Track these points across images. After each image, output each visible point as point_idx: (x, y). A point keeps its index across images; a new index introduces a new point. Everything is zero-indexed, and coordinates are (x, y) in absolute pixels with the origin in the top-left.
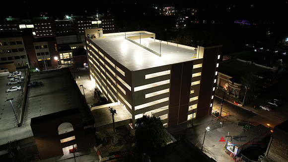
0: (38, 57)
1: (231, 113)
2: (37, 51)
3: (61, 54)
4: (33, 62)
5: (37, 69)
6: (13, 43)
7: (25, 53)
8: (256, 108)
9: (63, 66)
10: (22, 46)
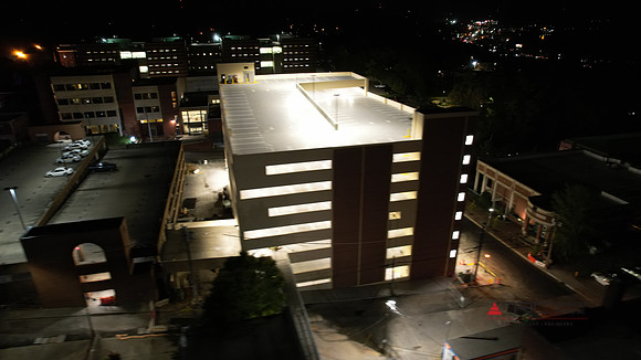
0: (138, 115)
1: (509, 280)
2: (138, 104)
3: (184, 113)
4: (129, 126)
5: (133, 139)
6: (95, 87)
7: (115, 107)
8: (579, 278)
9: (185, 137)
10: (112, 92)
